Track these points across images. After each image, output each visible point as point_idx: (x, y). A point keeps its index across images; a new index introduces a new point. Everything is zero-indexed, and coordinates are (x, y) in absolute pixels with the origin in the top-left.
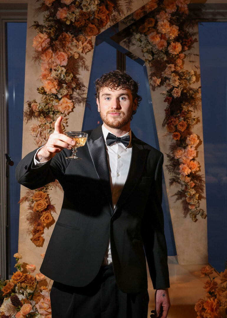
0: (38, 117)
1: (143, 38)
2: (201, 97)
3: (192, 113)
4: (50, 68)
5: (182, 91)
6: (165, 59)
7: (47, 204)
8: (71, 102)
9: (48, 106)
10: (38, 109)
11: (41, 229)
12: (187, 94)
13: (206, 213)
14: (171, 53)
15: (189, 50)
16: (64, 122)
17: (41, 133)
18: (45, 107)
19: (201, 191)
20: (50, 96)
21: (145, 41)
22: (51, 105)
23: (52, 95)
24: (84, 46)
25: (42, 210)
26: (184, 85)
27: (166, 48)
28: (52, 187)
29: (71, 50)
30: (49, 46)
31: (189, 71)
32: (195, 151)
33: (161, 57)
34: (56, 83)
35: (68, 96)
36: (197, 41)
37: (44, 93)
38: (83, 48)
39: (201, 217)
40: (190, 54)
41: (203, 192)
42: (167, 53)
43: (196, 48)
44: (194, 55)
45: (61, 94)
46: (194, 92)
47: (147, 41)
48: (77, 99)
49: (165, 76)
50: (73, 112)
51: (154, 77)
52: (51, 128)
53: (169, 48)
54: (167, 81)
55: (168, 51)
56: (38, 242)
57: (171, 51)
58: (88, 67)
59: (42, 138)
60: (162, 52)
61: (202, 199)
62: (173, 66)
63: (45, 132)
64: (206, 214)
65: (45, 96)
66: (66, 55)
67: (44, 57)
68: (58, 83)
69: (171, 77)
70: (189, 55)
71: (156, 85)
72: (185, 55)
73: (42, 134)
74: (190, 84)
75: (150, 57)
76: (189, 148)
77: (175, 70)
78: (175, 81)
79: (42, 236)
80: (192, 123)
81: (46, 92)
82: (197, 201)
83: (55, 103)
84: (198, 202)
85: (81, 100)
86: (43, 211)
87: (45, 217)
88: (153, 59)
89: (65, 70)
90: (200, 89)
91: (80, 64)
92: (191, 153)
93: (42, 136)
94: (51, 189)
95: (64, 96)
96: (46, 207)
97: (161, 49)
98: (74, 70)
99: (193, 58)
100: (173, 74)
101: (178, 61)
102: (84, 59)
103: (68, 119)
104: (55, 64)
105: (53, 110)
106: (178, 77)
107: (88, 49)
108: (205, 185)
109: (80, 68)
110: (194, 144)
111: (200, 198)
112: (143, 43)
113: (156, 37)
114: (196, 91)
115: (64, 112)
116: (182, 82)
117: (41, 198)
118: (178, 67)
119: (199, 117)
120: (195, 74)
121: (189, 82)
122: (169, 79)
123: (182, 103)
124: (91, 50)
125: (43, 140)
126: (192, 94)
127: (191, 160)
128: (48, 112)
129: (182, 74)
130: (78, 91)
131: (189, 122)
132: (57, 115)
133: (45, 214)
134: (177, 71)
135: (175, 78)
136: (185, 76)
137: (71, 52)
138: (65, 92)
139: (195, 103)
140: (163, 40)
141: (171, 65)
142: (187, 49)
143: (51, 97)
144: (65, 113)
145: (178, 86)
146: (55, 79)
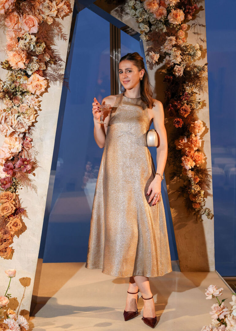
0: (4, 99)
1: (139, 5)
2: (207, 77)
3: (197, 95)
4: (17, 37)
5: (185, 70)
6: (165, 30)
7: (14, 208)
8: (44, 80)
9: (15, 85)
10: (2, 89)
11: (9, 238)
12: (191, 73)
13: (212, 212)
14: (171, 22)
15: (193, 19)
16: (36, 104)
17: (6, 119)
18: (10, 86)
19: (207, 187)
20: (17, 72)
21: (141, 10)
22: (19, 84)
23: (20, 71)
24: (58, 8)
25: (8, 215)
26: (187, 61)
27: (166, 17)
28: (23, 186)
29: (43, 13)
30: (14, 7)
31: (193, 45)
32: (200, 141)
33: (160, 28)
34: (23, 55)
35: (41, 73)
36: (203, 9)
37: (9, 68)
38: (58, 10)
39: (206, 217)
40: (194, 24)
41: (209, 188)
42: (166, 23)
43: (202, 18)
44: (200, 25)
45: (30, 69)
46: (199, 70)
47: (142, 8)
48: (52, 77)
49: (164, 50)
50: (48, 92)
51: (152, 53)
52: (19, 112)
53: (169, 17)
54: (167, 57)
55: (168, 20)
56: (6, 254)
57: (171, 20)
58: (66, 36)
59: (8, 125)
60: (162, 21)
61: (208, 197)
62: (173, 38)
63: (10, 117)
64: (213, 214)
65: (10, 72)
66: (36, 20)
67: (8, 23)
68: (26, 55)
69: (172, 52)
70: (193, 26)
71: (154, 62)
72: (189, 27)
73: (8, 120)
74: (195, 61)
75: (146, 28)
76: (193, 137)
77: (177, 44)
78: (177, 56)
79: (10, 246)
80: (196, 107)
81: (12, 67)
82: (202, 199)
83: (23, 80)
84: (204, 200)
85: (57, 78)
86: (10, 216)
87: (12, 224)
88: (150, 31)
89: (34, 39)
90: (206, 67)
91: (56, 31)
92: (195, 142)
93: (7, 122)
94: (22, 189)
95: (34, 72)
96: (13, 212)
97: (159, 18)
98: (47, 40)
99: (198, 29)
100: (174, 48)
101: (181, 33)
102: (60, 26)
103: (41, 101)
104: (23, 32)
105: (21, 89)
106: (180, 52)
107: (64, 11)
108: (211, 180)
109: (55, 37)
110: (199, 132)
111: (206, 195)
112: (138, 11)
113: (154, 3)
114: (202, 69)
115: (35, 92)
116: (185, 57)
117: (8, 199)
118: (180, 40)
119: (204, 101)
120: (200, 48)
121: (193, 58)
122: (169, 55)
123: (185, 83)
124: (69, 14)
125: (9, 128)
126: (197, 72)
127: (195, 151)
128: (14, 92)
129: (185, 48)
130: (53, 66)
131: (193, 106)
132: (26, 97)
133: (13, 220)
134: (178, 44)
135: (176, 53)
136: (189, 50)
137: (43, 15)
138: (35, 66)
139: (200, 83)
140: (161, 7)
141: (171, 37)
142: (191, 18)
143: (18, 74)
144: (36, 94)
145: (180, 63)
146: (23, 50)
